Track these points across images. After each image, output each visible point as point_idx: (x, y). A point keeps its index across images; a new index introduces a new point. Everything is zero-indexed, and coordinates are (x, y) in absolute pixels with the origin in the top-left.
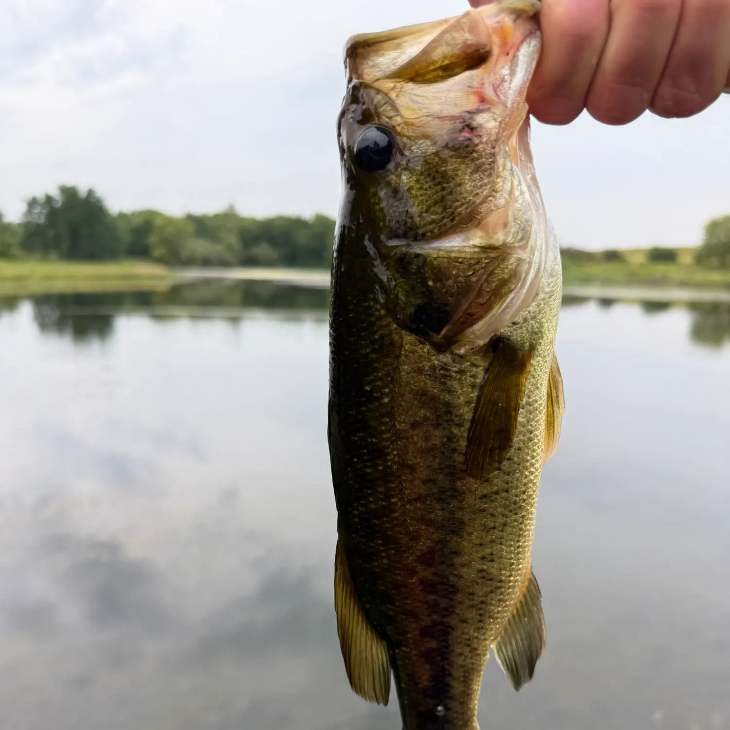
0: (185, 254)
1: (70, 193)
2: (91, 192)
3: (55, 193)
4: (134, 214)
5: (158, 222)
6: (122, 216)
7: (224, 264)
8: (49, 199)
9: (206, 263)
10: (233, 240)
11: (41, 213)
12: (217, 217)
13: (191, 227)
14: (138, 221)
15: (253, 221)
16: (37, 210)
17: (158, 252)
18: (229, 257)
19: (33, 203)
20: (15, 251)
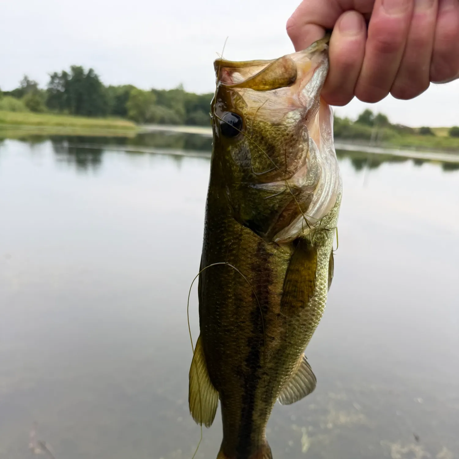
0: (148, 115)
1: (78, 71)
2: (91, 71)
3: (69, 71)
4: (119, 87)
5: (133, 92)
6: (111, 88)
7: (174, 123)
8: (65, 74)
9: (162, 121)
10: (181, 108)
11: (59, 83)
12: (171, 92)
13: (154, 98)
14: (121, 92)
15: (194, 95)
16: (57, 81)
17: (132, 113)
18: (177, 118)
19: (54, 77)
20: (43, 107)
